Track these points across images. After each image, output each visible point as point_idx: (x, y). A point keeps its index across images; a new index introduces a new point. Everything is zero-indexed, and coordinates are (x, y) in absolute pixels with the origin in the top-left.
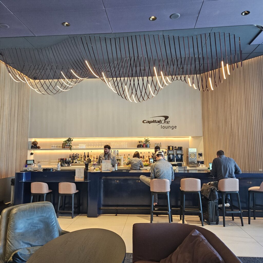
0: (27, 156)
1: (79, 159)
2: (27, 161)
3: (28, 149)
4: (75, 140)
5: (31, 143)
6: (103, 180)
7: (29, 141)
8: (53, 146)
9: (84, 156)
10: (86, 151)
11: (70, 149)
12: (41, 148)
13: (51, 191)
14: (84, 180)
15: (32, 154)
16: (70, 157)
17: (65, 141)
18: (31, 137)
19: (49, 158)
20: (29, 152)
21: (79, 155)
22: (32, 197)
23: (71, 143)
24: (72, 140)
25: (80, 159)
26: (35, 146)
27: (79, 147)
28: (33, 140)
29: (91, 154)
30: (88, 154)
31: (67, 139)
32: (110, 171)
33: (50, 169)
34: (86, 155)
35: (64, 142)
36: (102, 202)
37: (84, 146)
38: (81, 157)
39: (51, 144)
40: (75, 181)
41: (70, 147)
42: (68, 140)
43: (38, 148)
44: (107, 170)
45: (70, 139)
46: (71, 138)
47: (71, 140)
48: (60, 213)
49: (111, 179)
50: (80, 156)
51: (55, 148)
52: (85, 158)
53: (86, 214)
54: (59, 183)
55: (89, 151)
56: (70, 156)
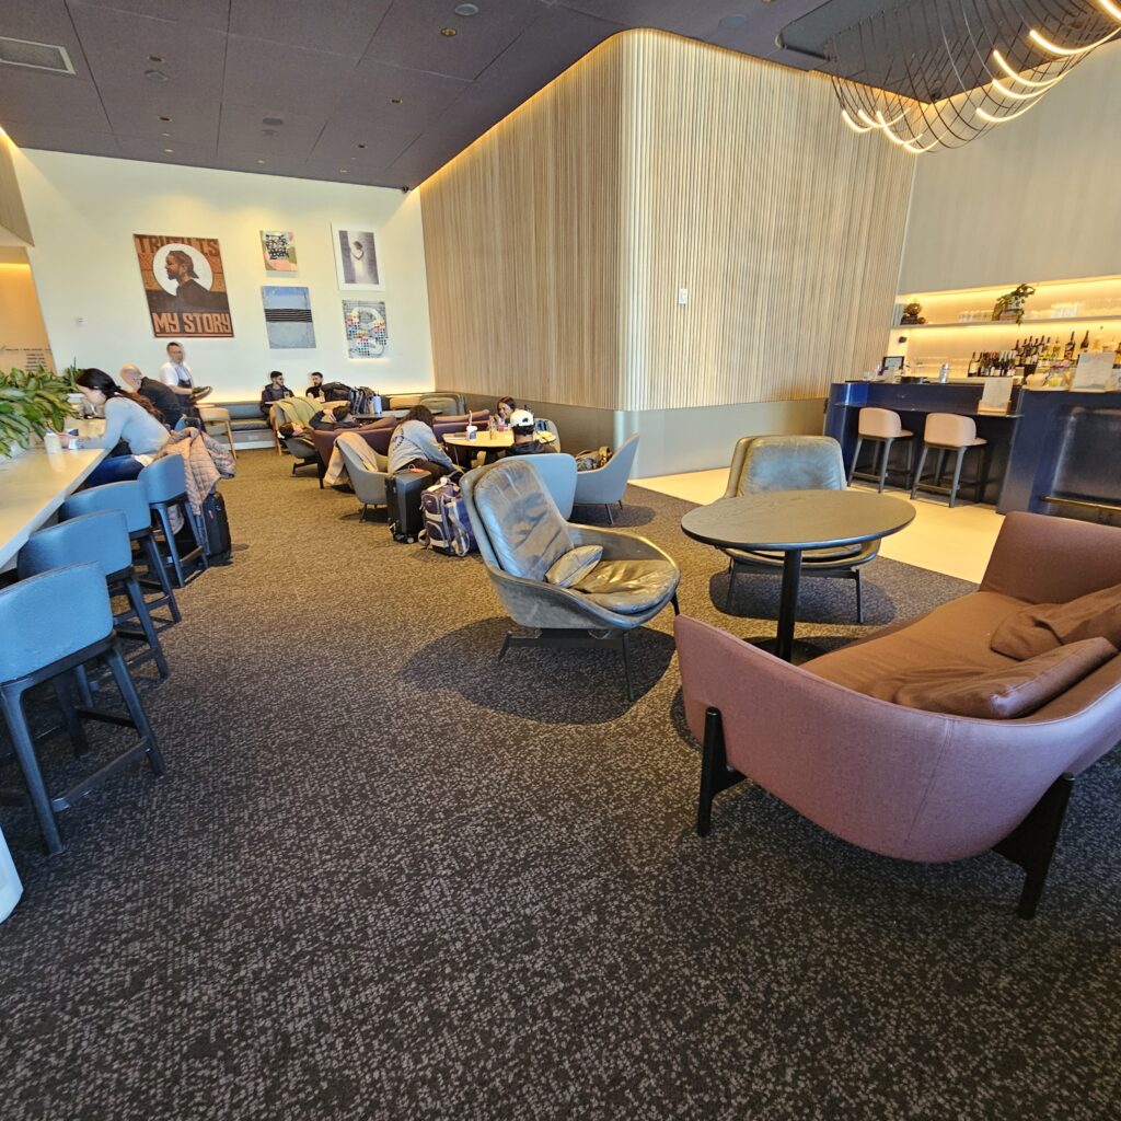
0: (886, 347)
1: (1045, 353)
2: (885, 359)
3: (894, 327)
4: (1042, 290)
5: (903, 310)
6: (1075, 415)
7: (896, 302)
8: (964, 316)
9: (1070, 344)
10: (1080, 329)
11: (1018, 322)
12: (930, 323)
13: (910, 434)
14: (1009, 412)
15: (902, 340)
16: (1017, 348)
17: (1004, 297)
18: (904, 292)
19: (950, 352)
20: (895, 335)
21: (1048, 341)
22: (860, 443)
23: (1023, 302)
24: (1032, 293)
25: (1051, 352)
26: (911, 317)
27: (1051, 314)
28: (909, 300)
29: (1098, 337)
30: (1086, 338)
31: (1015, 290)
32: (1103, 387)
33: (917, 379)
34: (1078, 341)
35: (999, 299)
36: (1056, 484)
37: (1072, 309)
38: (1056, 349)
39: (961, 307)
40: (979, 413)
41: (1019, 317)
42: (1016, 294)
43: (920, 322)
44: (1094, 386)
45: (1025, 289)
46: (1028, 285)
47: (1029, 290)
48: (918, 490)
49: (1107, 417)
50: (1051, 345)
51: (971, 320)
52: (1072, 349)
53: (994, 507)
54: (928, 416)
55: (1093, 327)
56: (1017, 346)
